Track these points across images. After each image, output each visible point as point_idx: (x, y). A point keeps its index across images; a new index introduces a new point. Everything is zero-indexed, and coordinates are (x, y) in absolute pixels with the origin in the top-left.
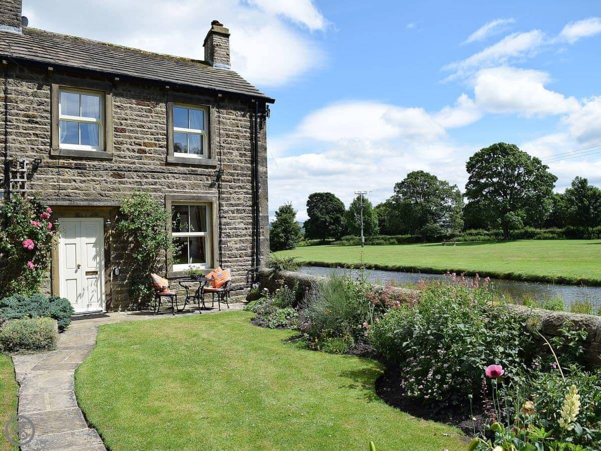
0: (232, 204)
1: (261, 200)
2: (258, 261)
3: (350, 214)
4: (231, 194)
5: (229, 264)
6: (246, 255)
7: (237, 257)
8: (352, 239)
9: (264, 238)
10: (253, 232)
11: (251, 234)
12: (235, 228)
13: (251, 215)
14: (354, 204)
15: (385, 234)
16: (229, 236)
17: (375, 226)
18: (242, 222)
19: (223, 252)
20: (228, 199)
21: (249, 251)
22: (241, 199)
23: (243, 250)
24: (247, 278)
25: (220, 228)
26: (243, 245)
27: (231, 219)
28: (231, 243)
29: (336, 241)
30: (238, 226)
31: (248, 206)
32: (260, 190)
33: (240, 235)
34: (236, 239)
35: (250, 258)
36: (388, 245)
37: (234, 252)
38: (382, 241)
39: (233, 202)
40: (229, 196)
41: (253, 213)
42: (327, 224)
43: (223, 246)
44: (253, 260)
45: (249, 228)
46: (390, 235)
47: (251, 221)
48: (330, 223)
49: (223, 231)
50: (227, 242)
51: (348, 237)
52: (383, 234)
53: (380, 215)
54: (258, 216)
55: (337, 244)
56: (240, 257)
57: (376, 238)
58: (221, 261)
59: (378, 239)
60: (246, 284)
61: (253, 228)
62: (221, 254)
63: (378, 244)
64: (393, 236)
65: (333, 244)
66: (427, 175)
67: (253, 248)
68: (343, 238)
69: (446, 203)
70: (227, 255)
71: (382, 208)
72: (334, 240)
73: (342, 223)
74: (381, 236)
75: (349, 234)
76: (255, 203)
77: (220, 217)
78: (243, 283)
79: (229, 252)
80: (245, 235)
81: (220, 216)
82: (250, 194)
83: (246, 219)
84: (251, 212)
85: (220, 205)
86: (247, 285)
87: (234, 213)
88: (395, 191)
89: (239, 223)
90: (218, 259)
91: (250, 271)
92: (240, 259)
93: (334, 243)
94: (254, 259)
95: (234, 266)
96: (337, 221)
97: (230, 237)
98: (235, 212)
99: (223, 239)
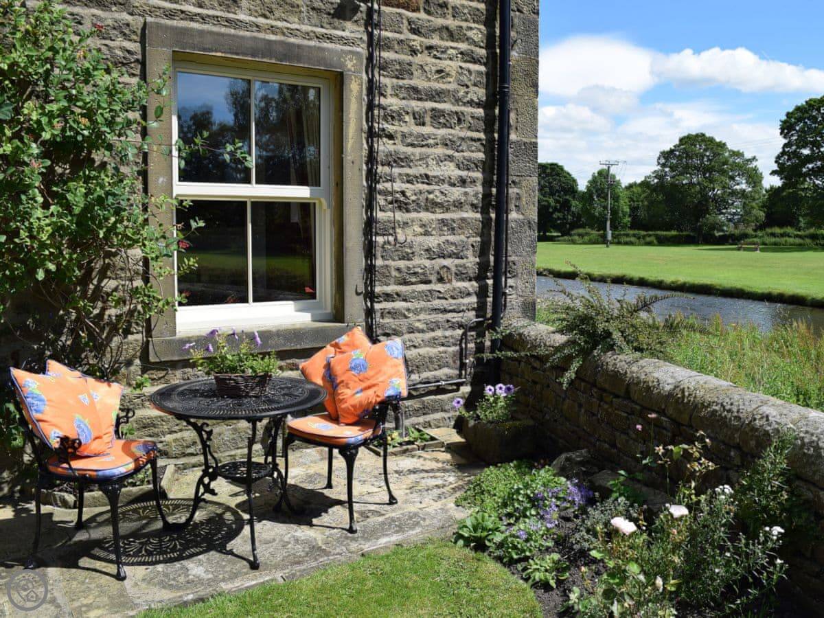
0: (415, 90)
1: (516, 88)
2: (499, 293)
3: (587, 197)
4: (414, 52)
5: (399, 305)
6: (461, 276)
7: (429, 282)
8: (587, 234)
9: (521, 217)
10: (487, 196)
11: (478, 201)
12: (427, 179)
13: (482, 136)
14: (594, 182)
15: (639, 229)
16: (402, 206)
17: (624, 215)
18: (450, 158)
19: (379, 262)
20: (404, 71)
21: (471, 261)
22: (448, 74)
23: (450, 256)
24: (462, 354)
25: (372, 176)
26: (451, 238)
27: (412, 145)
28: (409, 231)
29: (562, 236)
30: (434, 171)
31: (471, 103)
32: (514, 54)
33: (440, 205)
34: (425, 216)
35: (473, 286)
36: (642, 245)
37: (420, 262)
38: (633, 239)
39: (418, 82)
40: (407, 58)
41: (488, 130)
42: (551, 210)
43: (380, 239)
44: (482, 293)
45: (474, 182)
46: (647, 231)
47: (481, 156)
48: (555, 210)
49: (379, 187)
50: (394, 225)
51: (581, 231)
52: (635, 229)
53: (631, 199)
54: (504, 140)
55: (565, 241)
56: (441, 280)
57: (624, 235)
58: (370, 296)
59: (627, 235)
60: (457, 372)
61: (487, 183)
62: (370, 270)
63: (626, 243)
64: (650, 233)
65: (558, 241)
66: (711, 140)
67: (483, 252)
68: (573, 232)
69: (738, 184)
70: (394, 273)
71: (634, 189)
72: (560, 234)
73: (573, 209)
74: (631, 232)
75: (583, 226)
76: (494, 95)
77: (372, 134)
78: (446, 371)
79: (402, 264)
80: (459, 205)
81: (371, 128)
82: (481, 63)
83: (464, 147)
84: (482, 125)
85: (373, 88)
86: (460, 376)
87: (424, 124)
88: (659, 163)
89: (440, 160)
90: (361, 289)
91: (471, 329)
92: (439, 287)
93: (560, 238)
94: (487, 285)
95: (417, 312)
96: (566, 205)
97: (408, 211)
98: (428, 120)
99: (380, 215)
